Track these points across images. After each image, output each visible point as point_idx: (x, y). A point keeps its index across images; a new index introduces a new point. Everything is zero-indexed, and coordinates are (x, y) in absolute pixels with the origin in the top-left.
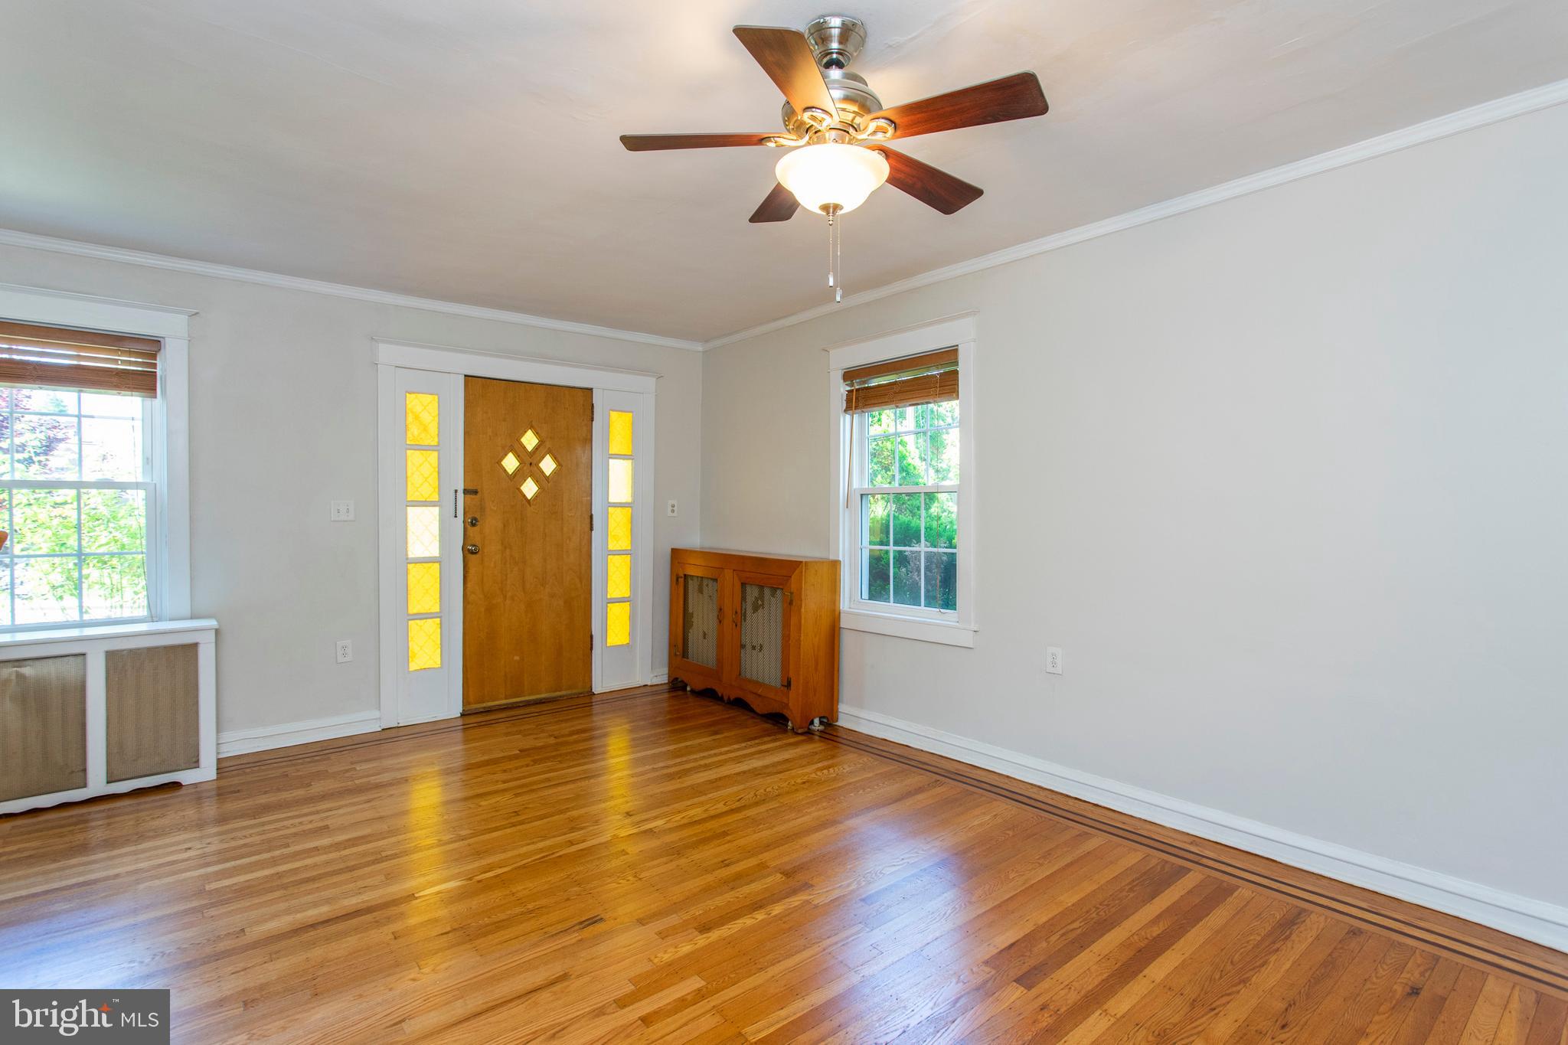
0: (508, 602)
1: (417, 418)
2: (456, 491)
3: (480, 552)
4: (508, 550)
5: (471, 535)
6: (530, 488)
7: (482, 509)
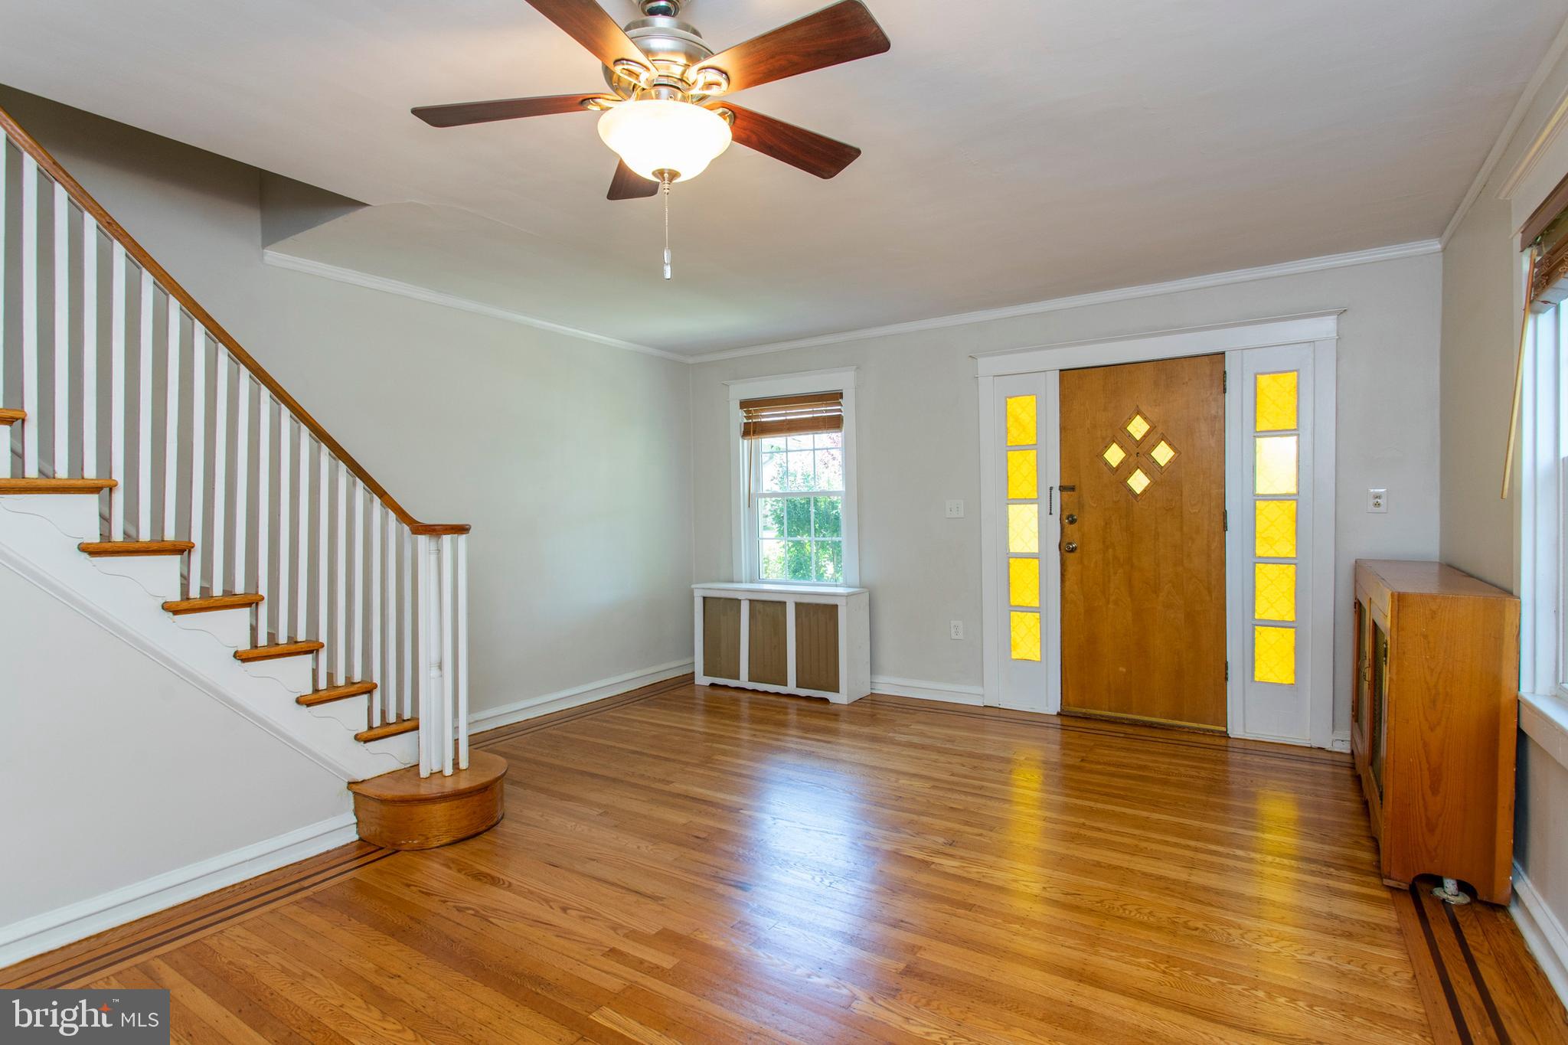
0: (1111, 606)
1: (1017, 419)
2: (1051, 489)
3: (1078, 550)
4: (1110, 550)
5: (1069, 532)
6: (1139, 482)
7: (1081, 506)
